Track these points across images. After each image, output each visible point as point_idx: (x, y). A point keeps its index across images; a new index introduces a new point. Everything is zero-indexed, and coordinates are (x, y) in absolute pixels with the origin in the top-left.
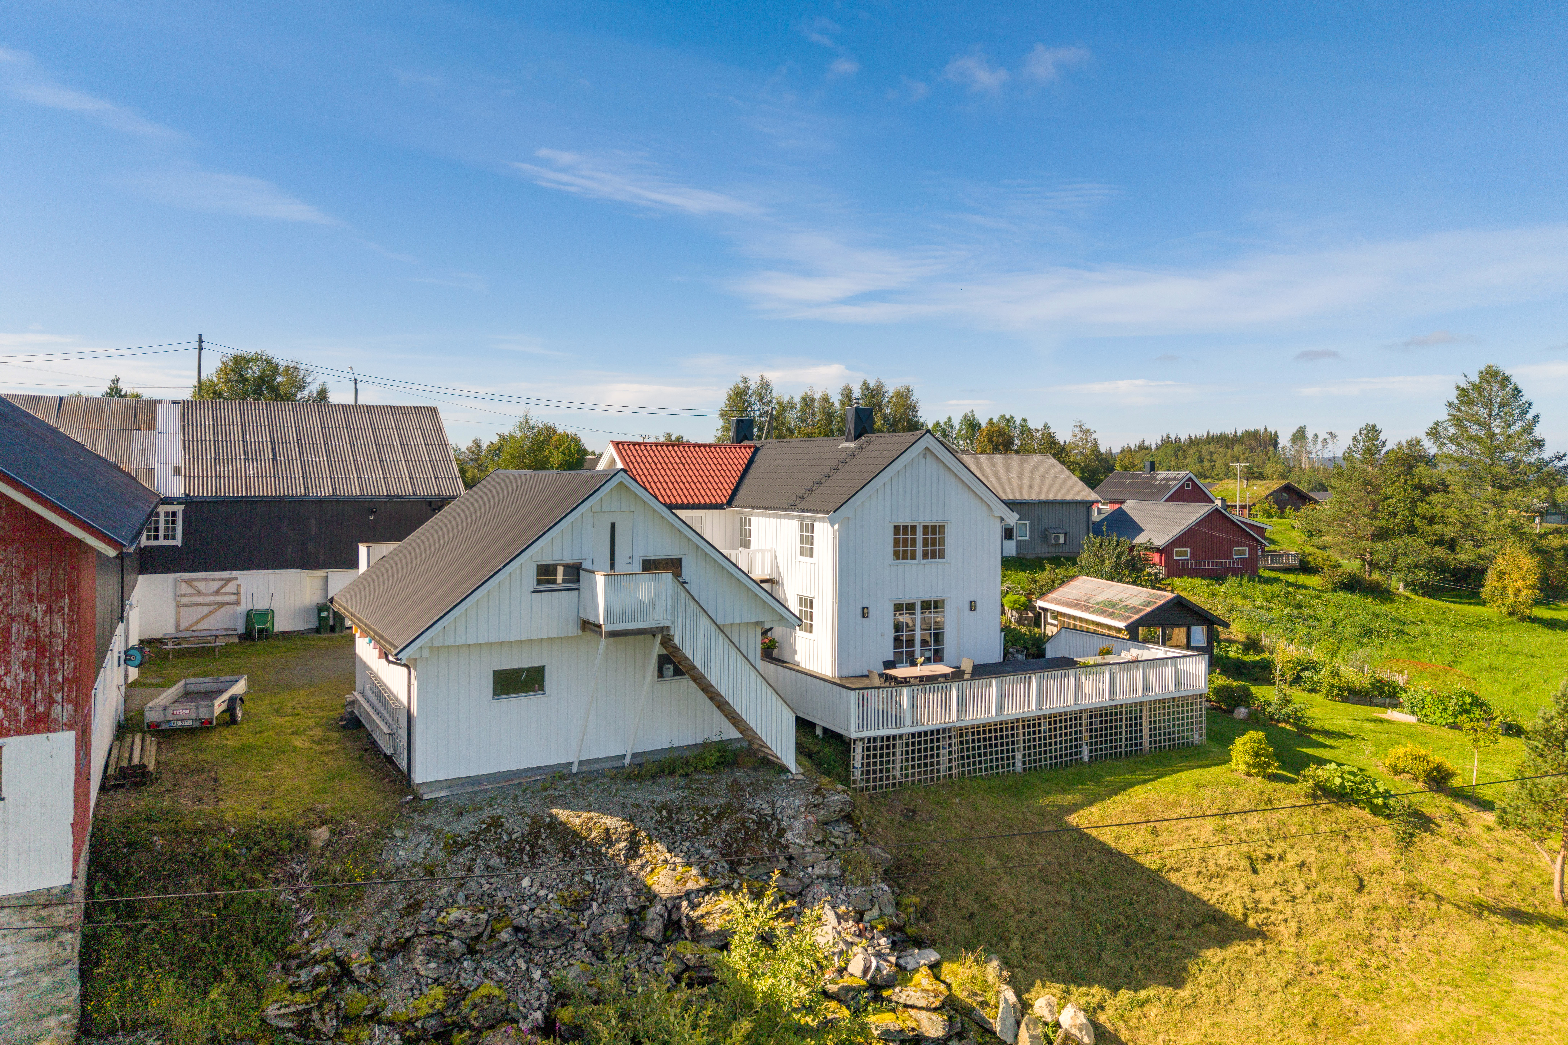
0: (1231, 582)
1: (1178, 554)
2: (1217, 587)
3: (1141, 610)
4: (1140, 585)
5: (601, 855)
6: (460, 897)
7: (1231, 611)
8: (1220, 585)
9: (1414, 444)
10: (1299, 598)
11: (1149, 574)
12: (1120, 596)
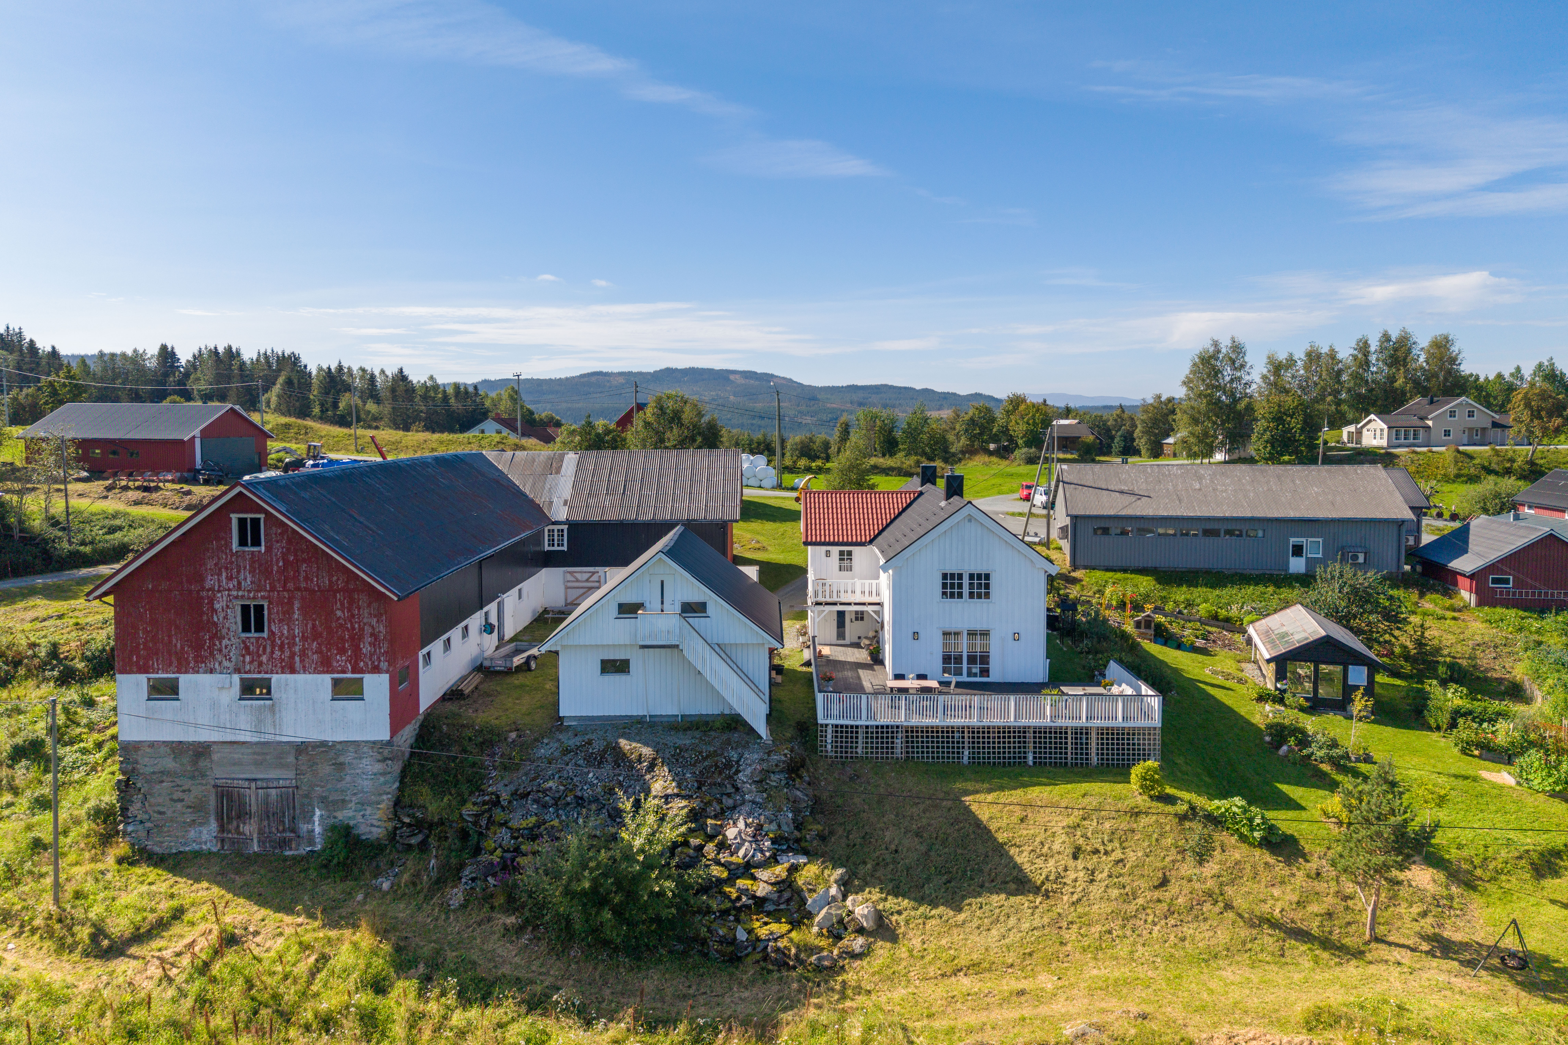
0: (1556, 615)
1: (1496, 581)
3: (1292, 645)
5: (633, 767)
6: (557, 776)
12: (1296, 630)
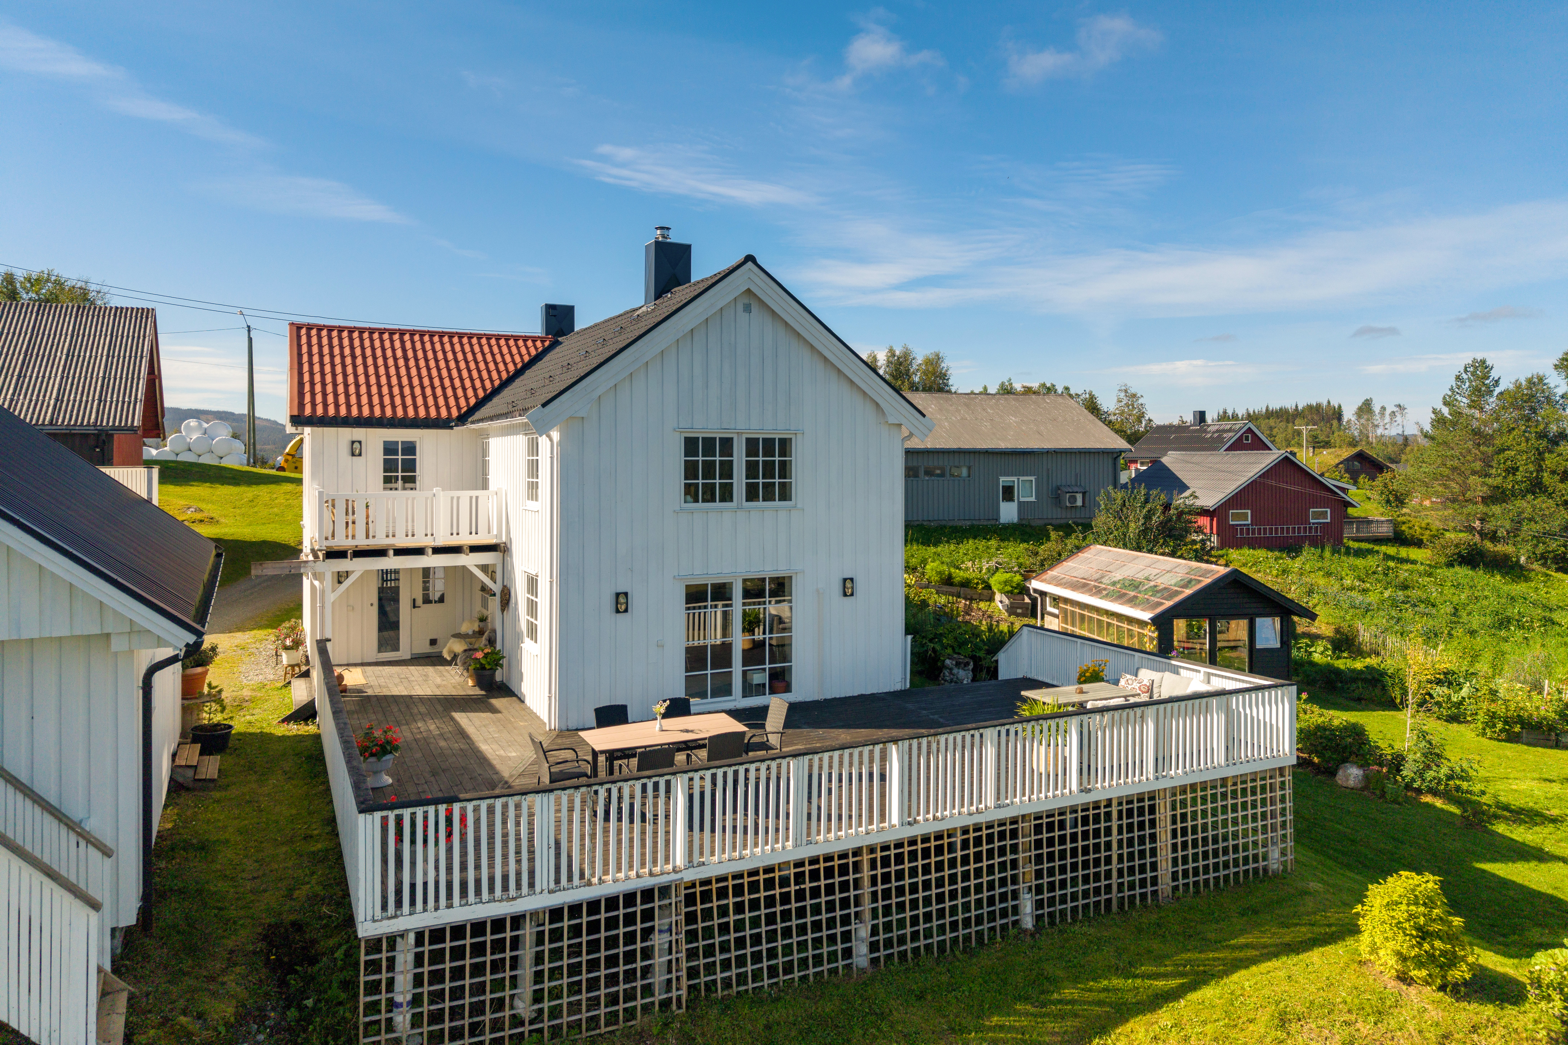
0: (1308, 553)
1: (1236, 516)
2: (1289, 561)
3: (1177, 593)
4: (1181, 557)
7: (1310, 593)
8: (1293, 558)
9: (1537, 382)
10: (1403, 574)
11: (1194, 542)
12: (1146, 573)
